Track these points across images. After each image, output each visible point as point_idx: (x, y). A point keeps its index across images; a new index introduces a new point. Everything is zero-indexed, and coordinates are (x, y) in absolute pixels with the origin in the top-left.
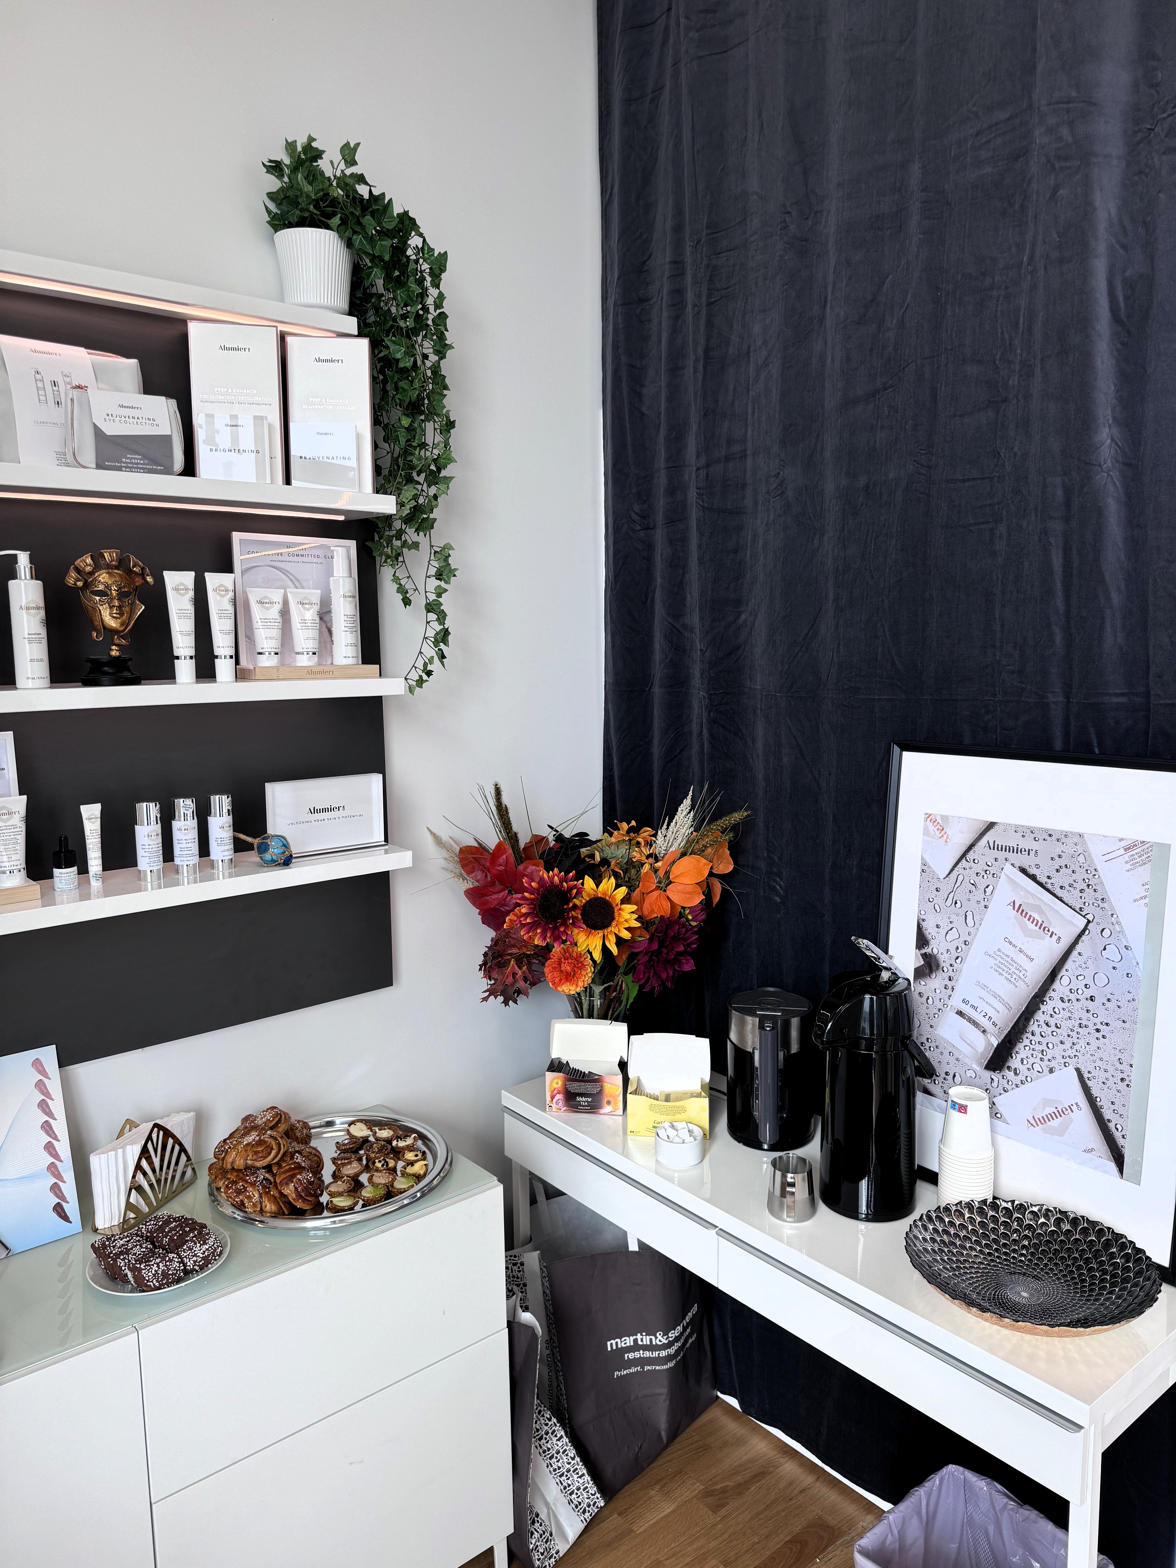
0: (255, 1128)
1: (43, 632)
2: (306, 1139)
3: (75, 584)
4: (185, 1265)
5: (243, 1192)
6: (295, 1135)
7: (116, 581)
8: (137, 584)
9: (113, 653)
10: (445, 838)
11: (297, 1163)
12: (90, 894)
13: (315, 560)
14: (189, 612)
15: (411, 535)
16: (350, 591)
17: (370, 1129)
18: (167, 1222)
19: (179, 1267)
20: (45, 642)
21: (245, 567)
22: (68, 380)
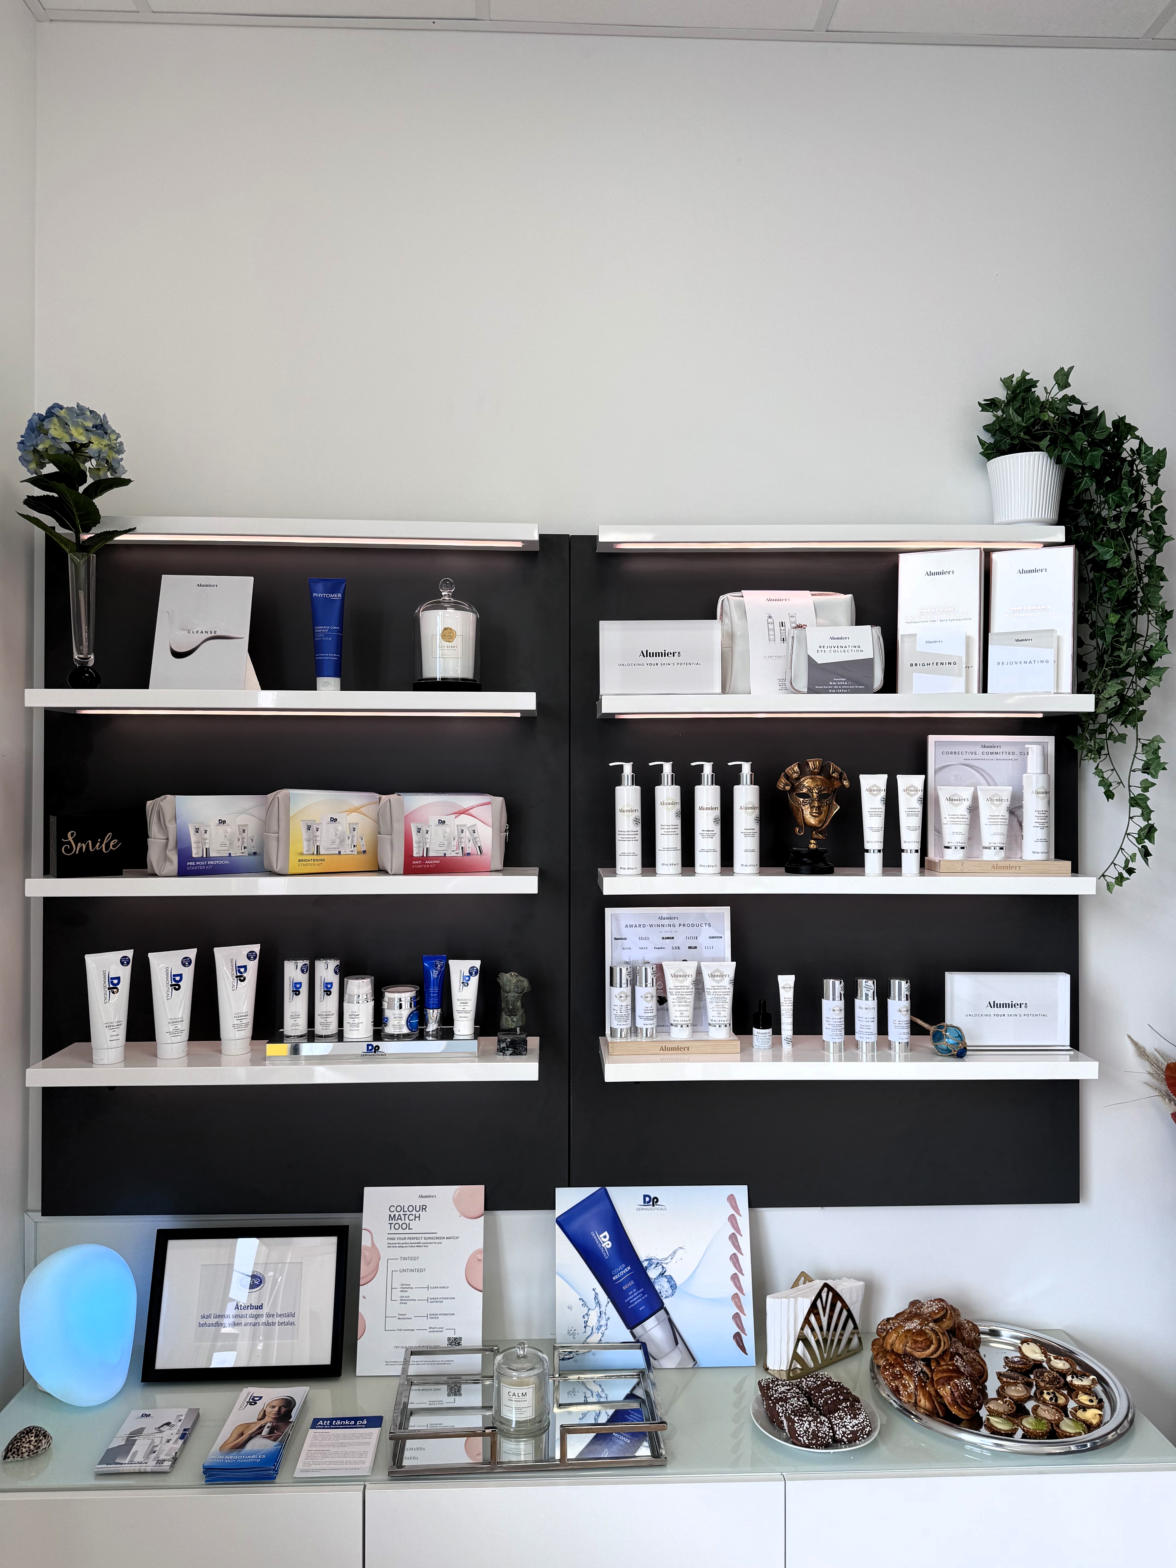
0: (917, 1315)
1: (757, 828)
2: (974, 1344)
3: (784, 788)
4: (834, 1432)
5: (899, 1378)
6: (962, 1335)
7: (817, 785)
8: (835, 787)
9: (812, 846)
10: (1149, 1048)
11: (956, 1366)
12: (781, 1056)
13: (1011, 757)
14: (880, 810)
15: (1118, 727)
16: (1043, 787)
17: (1044, 1353)
18: (825, 1384)
19: (829, 1432)
20: (757, 836)
21: (938, 766)
22: (793, 620)
